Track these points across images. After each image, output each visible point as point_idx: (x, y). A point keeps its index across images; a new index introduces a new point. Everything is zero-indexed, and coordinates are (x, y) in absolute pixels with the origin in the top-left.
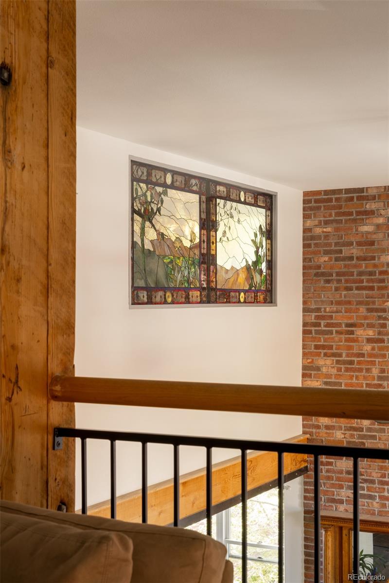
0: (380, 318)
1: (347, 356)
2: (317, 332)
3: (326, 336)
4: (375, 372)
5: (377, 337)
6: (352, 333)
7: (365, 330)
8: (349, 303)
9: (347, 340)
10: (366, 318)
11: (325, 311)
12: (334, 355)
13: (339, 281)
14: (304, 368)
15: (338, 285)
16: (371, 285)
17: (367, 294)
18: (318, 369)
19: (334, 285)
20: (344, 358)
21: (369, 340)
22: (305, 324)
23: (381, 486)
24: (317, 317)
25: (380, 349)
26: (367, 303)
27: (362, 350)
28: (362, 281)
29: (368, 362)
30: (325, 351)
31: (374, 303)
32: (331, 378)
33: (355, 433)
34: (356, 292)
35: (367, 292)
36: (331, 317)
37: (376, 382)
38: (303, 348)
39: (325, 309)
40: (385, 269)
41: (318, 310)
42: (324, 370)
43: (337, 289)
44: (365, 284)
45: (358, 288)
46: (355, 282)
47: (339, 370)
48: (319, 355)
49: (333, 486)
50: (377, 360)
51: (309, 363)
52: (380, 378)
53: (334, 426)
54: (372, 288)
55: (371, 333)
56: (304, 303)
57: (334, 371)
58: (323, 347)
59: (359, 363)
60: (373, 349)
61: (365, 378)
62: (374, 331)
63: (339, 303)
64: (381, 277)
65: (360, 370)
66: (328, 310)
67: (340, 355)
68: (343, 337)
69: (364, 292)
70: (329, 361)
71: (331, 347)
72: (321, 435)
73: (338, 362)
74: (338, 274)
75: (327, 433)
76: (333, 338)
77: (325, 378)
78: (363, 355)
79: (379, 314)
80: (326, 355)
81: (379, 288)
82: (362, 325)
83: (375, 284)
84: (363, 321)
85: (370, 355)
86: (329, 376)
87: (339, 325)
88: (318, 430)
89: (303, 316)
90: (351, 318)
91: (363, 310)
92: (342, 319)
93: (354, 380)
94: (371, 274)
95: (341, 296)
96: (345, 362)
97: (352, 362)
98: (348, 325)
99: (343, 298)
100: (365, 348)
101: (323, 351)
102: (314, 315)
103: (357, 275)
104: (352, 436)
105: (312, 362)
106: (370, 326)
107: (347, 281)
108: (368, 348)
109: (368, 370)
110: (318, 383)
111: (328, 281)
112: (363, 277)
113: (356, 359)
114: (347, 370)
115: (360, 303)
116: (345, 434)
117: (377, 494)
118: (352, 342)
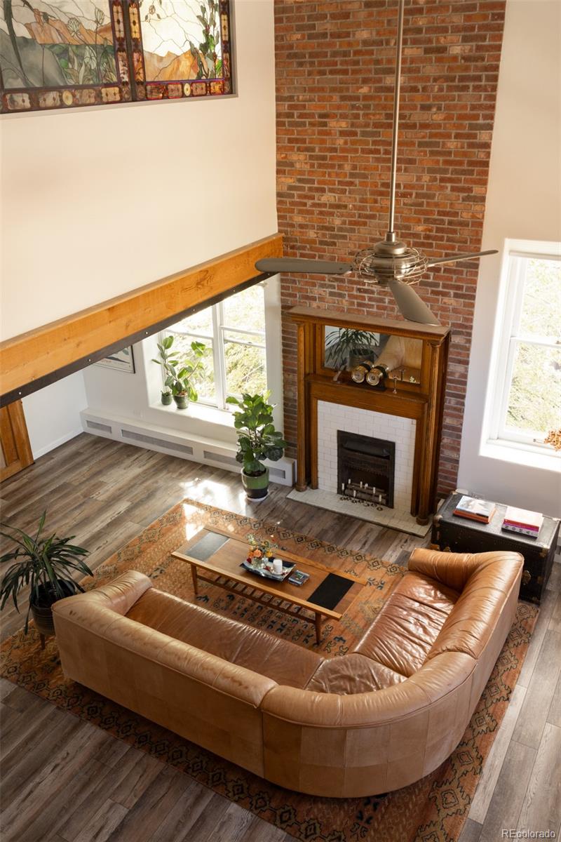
0: (353, 107)
1: (320, 150)
2: (291, 124)
3: (299, 129)
4: (347, 168)
5: (350, 129)
6: (325, 124)
7: (338, 121)
8: (322, 89)
9: (320, 133)
10: (339, 107)
11: (298, 100)
12: (307, 149)
13: (312, 64)
14: (279, 163)
15: (311, 69)
16: (345, 67)
17: (341, 79)
18: (292, 165)
19: (307, 68)
20: (317, 153)
21: (342, 133)
22: (278, 115)
23: (350, 285)
24: (290, 107)
25: (353, 143)
26: (341, 90)
27: (335, 144)
28: (335, 64)
29: (340, 157)
30: (298, 145)
31: (347, 89)
32: (304, 175)
33: (327, 232)
34: (330, 76)
35: (341, 77)
36: (304, 107)
37: (348, 179)
38: (277, 142)
39: (298, 97)
40: (360, 48)
41: (291, 98)
42: (298, 166)
43: (310, 73)
44: (339, 67)
45: (332, 72)
46: (328, 64)
47: (312, 166)
48: (292, 149)
49: (307, 283)
50: (349, 155)
51: (282, 158)
52: (352, 175)
53: (307, 225)
54: (345, 72)
55: (343, 125)
56: (277, 90)
57: (307, 167)
58: (297, 141)
59: (332, 158)
60: (346, 143)
61: (337, 175)
62: (347, 123)
63: (312, 90)
64: (356, 58)
65: (333, 166)
66: (301, 98)
67: (313, 150)
68: (316, 129)
69: (339, 77)
70: (302, 156)
71: (304, 141)
72: (295, 233)
73: (311, 157)
74: (311, 55)
75: (300, 232)
76: (306, 130)
77: (299, 174)
78: (335, 150)
79: (353, 103)
80: (299, 149)
81: (354, 72)
82: (334, 116)
83: (349, 67)
84: (336, 111)
85: (343, 150)
86: (301, 172)
87: (312, 116)
88: (292, 229)
89: (277, 105)
90: (324, 107)
91: (336, 97)
92: (314, 108)
93: (327, 177)
94: (345, 54)
95: (314, 82)
96: (319, 158)
97: (324, 158)
98: (321, 116)
99: (316, 85)
100: (338, 142)
101: (296, 146)
102: (287, 104)
103: (331, 56)
104: (324, 235)
105: (286, 157)
106: (344, 116)
107: (320, 64)
108: (340, 142)
109: (340, 166)
110: (292, 180)
111: (301, 64)
112: (336, 59)
113: (328, 154)
114: (320, 166)
115: (334, 90)
116: (317, 233)
117: (346, 293)
118: (325, 135)
